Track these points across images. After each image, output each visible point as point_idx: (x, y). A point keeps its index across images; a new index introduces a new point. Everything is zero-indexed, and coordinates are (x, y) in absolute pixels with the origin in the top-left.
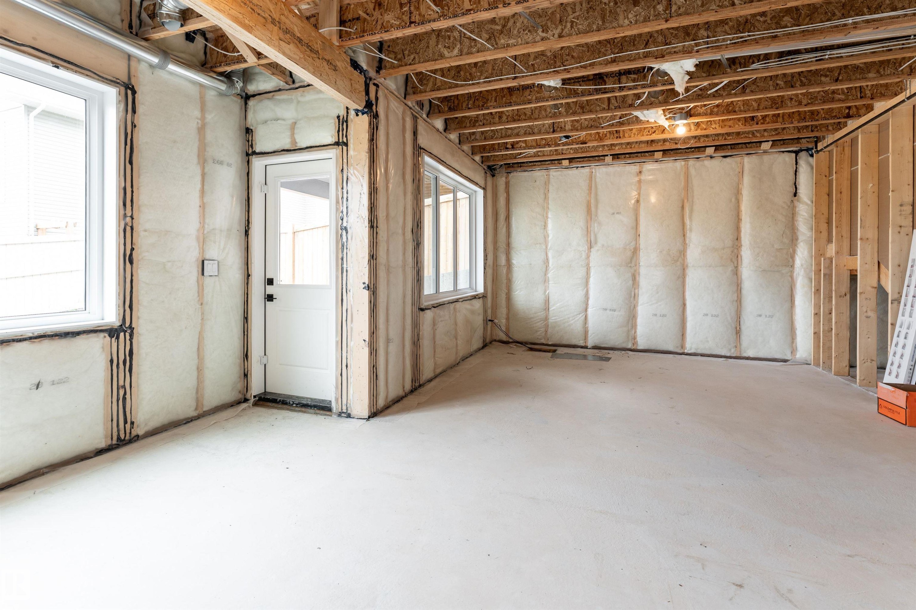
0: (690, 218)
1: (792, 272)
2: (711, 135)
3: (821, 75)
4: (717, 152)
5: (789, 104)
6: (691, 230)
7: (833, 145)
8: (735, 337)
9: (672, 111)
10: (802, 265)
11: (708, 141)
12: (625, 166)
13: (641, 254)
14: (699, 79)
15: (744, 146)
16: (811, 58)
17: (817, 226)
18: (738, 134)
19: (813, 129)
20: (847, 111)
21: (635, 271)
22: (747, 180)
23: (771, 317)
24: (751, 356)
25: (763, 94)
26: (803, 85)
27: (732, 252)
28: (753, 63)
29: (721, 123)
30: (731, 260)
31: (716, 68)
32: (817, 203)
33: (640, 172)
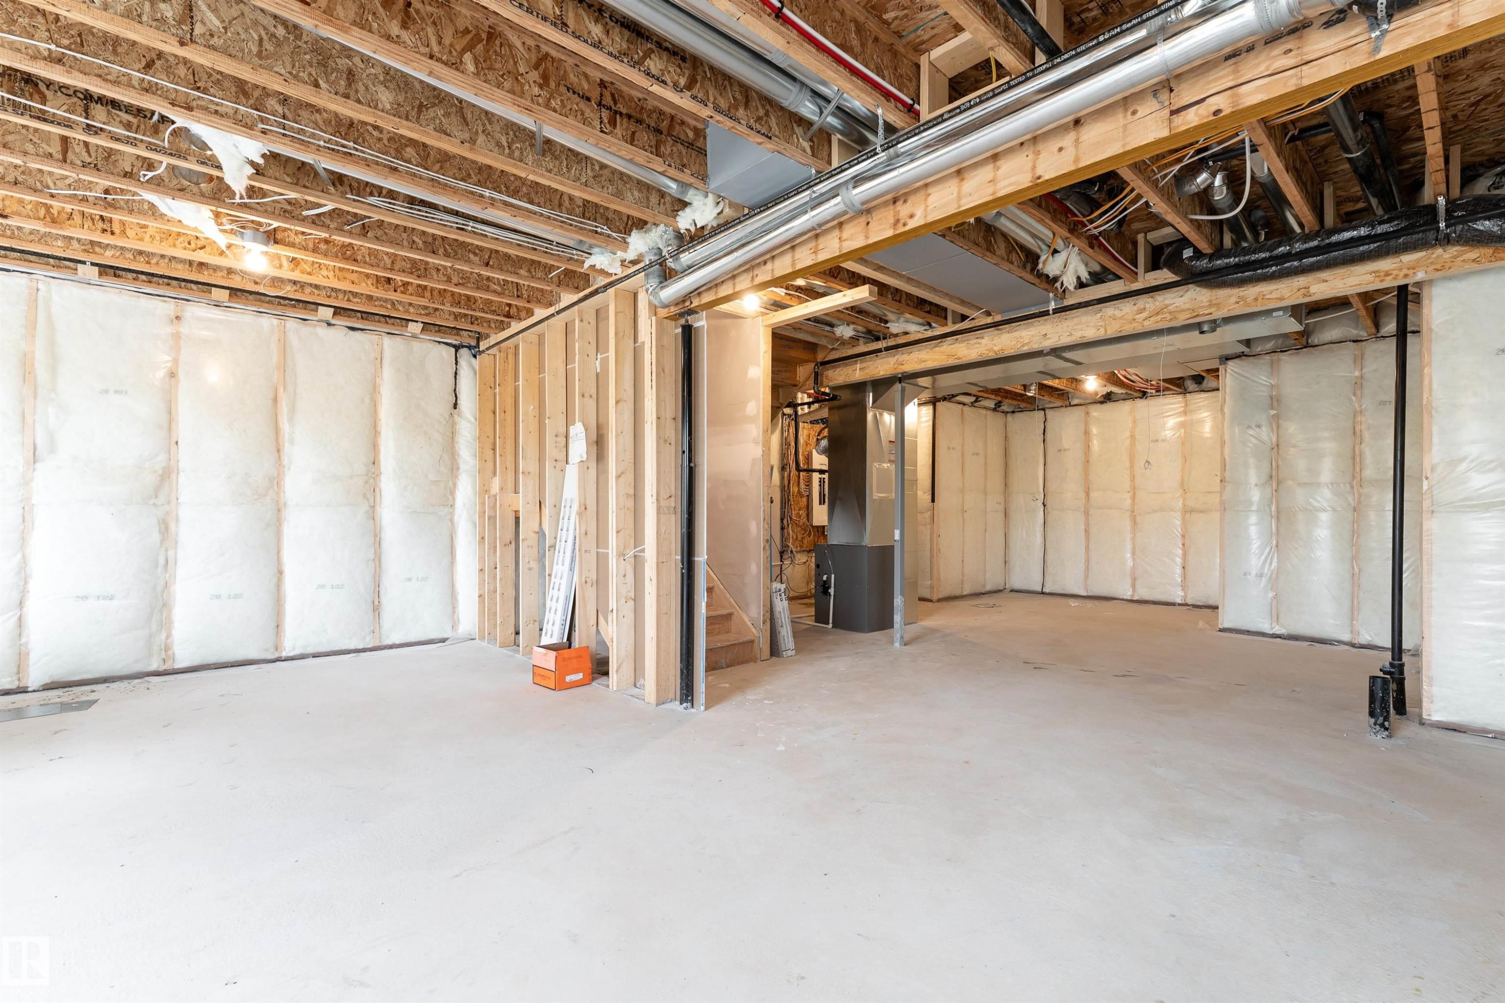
0: (291, 420)
1: (452, 514)
2: (325, 287)
3: (469, 251)
4: (337, 317)
5: (435, 277)
6: (292, 442)
7: (495, 348)
8: (372, 617)
9: (237, 221)
10: (464, 505)
11: (318, 295)
12: (138, 297)
13: (182, 478)
14: (277, 182)
15: (382, 319)
16: (451, 222)
17: (482, 453)
18: (370, 298)
19: (473, 320)
20: (507, 309)
21: (167, 513)
22: (388, 373)
23: (425, 579)
24: (398, 642)
25: (393, 248)
26: (447, 255)
27: (366, 483)
28: (371, 194)
29: (337, 271)
30: (365, 496)
31: (309, 176)
32: (481, 421)
33: (177, 318)
